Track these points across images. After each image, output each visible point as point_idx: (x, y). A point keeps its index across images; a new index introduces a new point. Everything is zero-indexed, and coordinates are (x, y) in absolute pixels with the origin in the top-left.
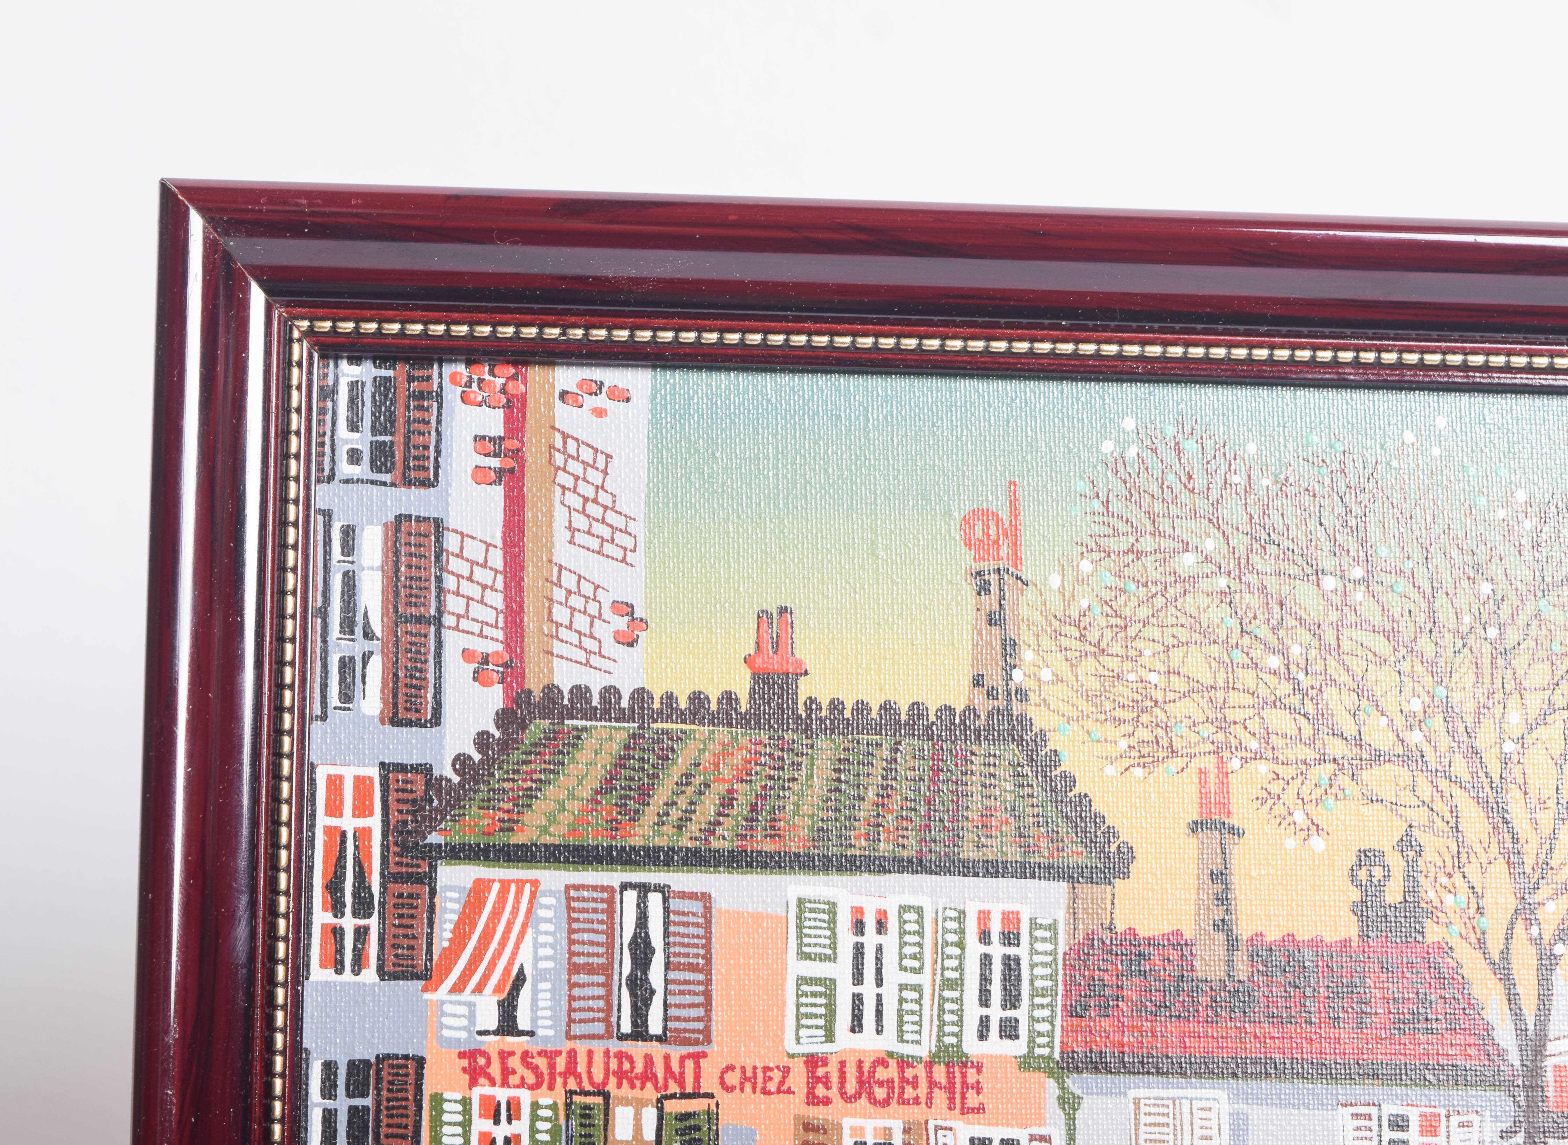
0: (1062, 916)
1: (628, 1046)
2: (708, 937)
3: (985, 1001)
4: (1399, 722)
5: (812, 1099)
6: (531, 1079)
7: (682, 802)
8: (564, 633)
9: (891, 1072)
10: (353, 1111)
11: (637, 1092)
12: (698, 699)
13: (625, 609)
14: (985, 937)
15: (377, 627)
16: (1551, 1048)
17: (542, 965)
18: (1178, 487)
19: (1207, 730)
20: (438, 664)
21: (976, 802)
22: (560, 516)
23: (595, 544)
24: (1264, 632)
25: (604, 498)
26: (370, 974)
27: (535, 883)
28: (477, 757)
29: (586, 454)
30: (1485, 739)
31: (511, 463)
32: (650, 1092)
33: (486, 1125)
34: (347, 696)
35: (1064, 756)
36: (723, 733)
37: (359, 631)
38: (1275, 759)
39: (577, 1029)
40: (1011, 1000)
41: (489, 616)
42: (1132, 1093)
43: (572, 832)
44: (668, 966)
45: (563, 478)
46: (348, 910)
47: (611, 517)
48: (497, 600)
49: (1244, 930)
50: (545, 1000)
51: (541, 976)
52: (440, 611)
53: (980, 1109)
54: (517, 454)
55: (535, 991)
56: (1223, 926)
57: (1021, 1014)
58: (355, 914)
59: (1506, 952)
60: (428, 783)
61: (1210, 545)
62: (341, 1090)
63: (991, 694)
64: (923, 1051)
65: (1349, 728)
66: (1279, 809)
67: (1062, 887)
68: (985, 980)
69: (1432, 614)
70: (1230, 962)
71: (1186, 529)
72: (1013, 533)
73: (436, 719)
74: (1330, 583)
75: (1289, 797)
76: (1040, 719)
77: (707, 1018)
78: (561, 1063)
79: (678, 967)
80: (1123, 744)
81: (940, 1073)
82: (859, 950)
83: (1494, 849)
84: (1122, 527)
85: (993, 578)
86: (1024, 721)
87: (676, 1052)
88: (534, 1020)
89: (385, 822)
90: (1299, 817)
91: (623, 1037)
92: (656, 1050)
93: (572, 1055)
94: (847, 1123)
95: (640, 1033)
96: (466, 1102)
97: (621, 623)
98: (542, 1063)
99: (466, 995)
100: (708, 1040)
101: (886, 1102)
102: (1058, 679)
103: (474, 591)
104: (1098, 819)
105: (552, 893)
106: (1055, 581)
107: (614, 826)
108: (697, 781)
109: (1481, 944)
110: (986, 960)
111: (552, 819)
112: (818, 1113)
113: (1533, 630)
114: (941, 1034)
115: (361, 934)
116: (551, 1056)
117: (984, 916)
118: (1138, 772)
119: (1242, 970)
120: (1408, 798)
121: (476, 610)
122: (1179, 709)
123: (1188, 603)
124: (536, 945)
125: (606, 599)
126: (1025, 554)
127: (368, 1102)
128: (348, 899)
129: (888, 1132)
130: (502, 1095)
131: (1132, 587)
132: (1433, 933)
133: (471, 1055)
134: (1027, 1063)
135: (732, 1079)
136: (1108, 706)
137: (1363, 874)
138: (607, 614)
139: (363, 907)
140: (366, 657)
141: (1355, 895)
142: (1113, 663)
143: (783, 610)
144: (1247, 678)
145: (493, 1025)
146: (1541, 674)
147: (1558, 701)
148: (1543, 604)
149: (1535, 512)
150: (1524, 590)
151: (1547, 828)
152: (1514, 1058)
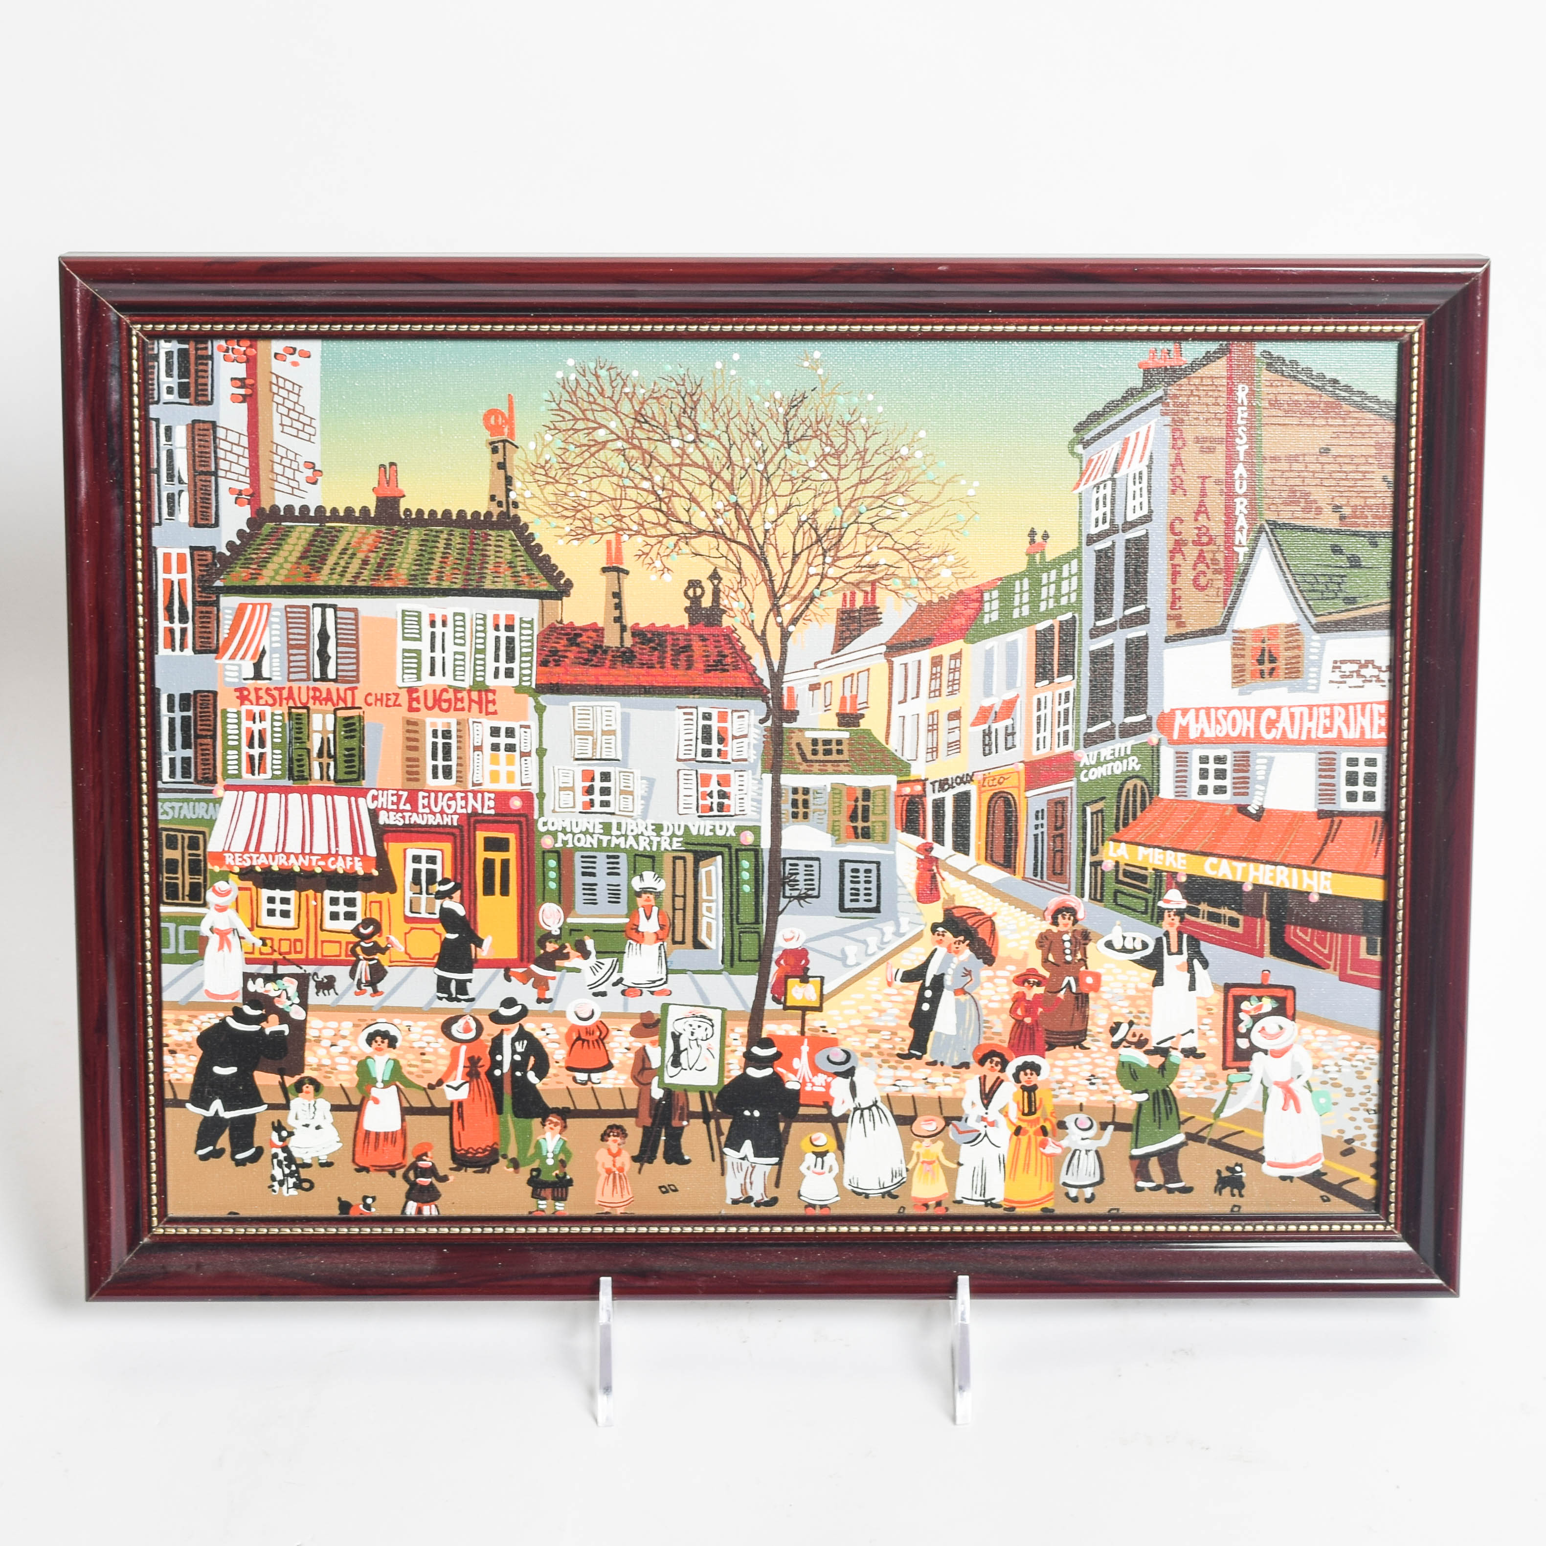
0: (536, 617)
1: (318, 684)
2: (357, 630)
3: (497, 659)
4: (711, 514)
5: (411, 709)
6: (271, 701)
7: (342, 563)
8: (280, 478)
9: (450, 695)
10: (183, 718)
11: (323, 707)
12: (349, 511)
13: (311, 465)
14: (497, 628)
15: (185, 478)
16: (786, 678)
17: (275, 645)
18: (596, 395)
19: (611, 520)
20: (217, 496)
21: (492, 560)
22: (276, 418)
23: (294, 432)
24: (640, 469)
25: (299, 409)
26: (189, 651)
27: (269, 605)
28: (238, 542)
29: (289, 386)
30: (756, 522)
31: (249, 392)
32: (330, 707)
33: (250, 724)
34: (171, 513)
35: (537, 536)
36: (362, 528)
37: (176, 479)
38: (646, 535)
39: (292, 677)
40: (510, 658)
41: (242, 470)
42: (572, 704)
43: (287, 577)
44: (337, 645)
45: (277, 399)
46: (176, 619)
47: (303, 418)
48: (246, 462)
49: (629, 621)
50: (276, 662)
51: (274, 650)
52: (217, 468)
53: (495, 713)
54: (253, 387)
55: (271, 658)
56: (618, 619)
57: (515, 666)
58: (180, 621)
59: (764, 632)
60: (214, 557)
61: (613, 425)
62: (177, 708)
63: (500, 504)
64: (467, 684)
65: (685, 518)
66: (648, 560)
67: (536, 602)
68: (497, 649)
69: (729, 458)
70: (622, 638)
71: (601, 417)
72: (510, 421)
73: (216, 524)
74: (676, 443)
75: (653, 554)
76: (525, 517)
77: (357, 670)
78: (285, 694)
79: (343, 645)
80: (568, 529)
81: (475, 695)
82: (433, 634)
83: (760, 578)
84: (568, 417)
85: (500, 445)
86: (517, 518)
87: (342, 687)
88: (271, 672)
89: (193, 577)
90: (658, 564)
91: (315, 680)
92: (333, 686)
93: (290, 689)
94: (428, 721)
95: (324, 678)
96: (239, 713)
97: (309, 473)
98: (276, 693)
99: (237, 660)
100: (358, 681)
101: (447, 710)
102: (534, 496)
103: (234, 458)
104: (555, 567)
105: (277, 610)
106: (532, 445)
107: (308, 575)
108: (349, 552)
109: (751, 627)
110: (497, 639)
111: (277, 572)
112: (414, 716)
113: (783, 465)
114: (475, 676)
115: (184, 631)
116: (280, 690)
117: (496, 617)
118: (575, 543)
119: (628, 642)
120: (714, 553)
121: (235, 468)
122: (595, 510)
123: (602, 455)
124: (271, 636)
125: (301, 460)
126: (517, 431)
127: (190, 713)
128: (176, 614)
129: (449, 724)
130: (256, 709)
131: (572, 447)
132: (726, 621)
133: (240, 690)
134: (519, 689)
135: (371, 699)
136: (560, 509)
137: (691, 593)
138: (302, 468)
139: (183, 618)
140: (181, 492)
141: (687, 603)
142: (562, 487)
143: (392, 464)
144: (632, 493)
145: (252, 675)
146: (786, 488)
147: (795, 502)
148: (788, 451)
149: (785, 403)
150: (778, 444)
151: (787, 567)
152: (767, 683)
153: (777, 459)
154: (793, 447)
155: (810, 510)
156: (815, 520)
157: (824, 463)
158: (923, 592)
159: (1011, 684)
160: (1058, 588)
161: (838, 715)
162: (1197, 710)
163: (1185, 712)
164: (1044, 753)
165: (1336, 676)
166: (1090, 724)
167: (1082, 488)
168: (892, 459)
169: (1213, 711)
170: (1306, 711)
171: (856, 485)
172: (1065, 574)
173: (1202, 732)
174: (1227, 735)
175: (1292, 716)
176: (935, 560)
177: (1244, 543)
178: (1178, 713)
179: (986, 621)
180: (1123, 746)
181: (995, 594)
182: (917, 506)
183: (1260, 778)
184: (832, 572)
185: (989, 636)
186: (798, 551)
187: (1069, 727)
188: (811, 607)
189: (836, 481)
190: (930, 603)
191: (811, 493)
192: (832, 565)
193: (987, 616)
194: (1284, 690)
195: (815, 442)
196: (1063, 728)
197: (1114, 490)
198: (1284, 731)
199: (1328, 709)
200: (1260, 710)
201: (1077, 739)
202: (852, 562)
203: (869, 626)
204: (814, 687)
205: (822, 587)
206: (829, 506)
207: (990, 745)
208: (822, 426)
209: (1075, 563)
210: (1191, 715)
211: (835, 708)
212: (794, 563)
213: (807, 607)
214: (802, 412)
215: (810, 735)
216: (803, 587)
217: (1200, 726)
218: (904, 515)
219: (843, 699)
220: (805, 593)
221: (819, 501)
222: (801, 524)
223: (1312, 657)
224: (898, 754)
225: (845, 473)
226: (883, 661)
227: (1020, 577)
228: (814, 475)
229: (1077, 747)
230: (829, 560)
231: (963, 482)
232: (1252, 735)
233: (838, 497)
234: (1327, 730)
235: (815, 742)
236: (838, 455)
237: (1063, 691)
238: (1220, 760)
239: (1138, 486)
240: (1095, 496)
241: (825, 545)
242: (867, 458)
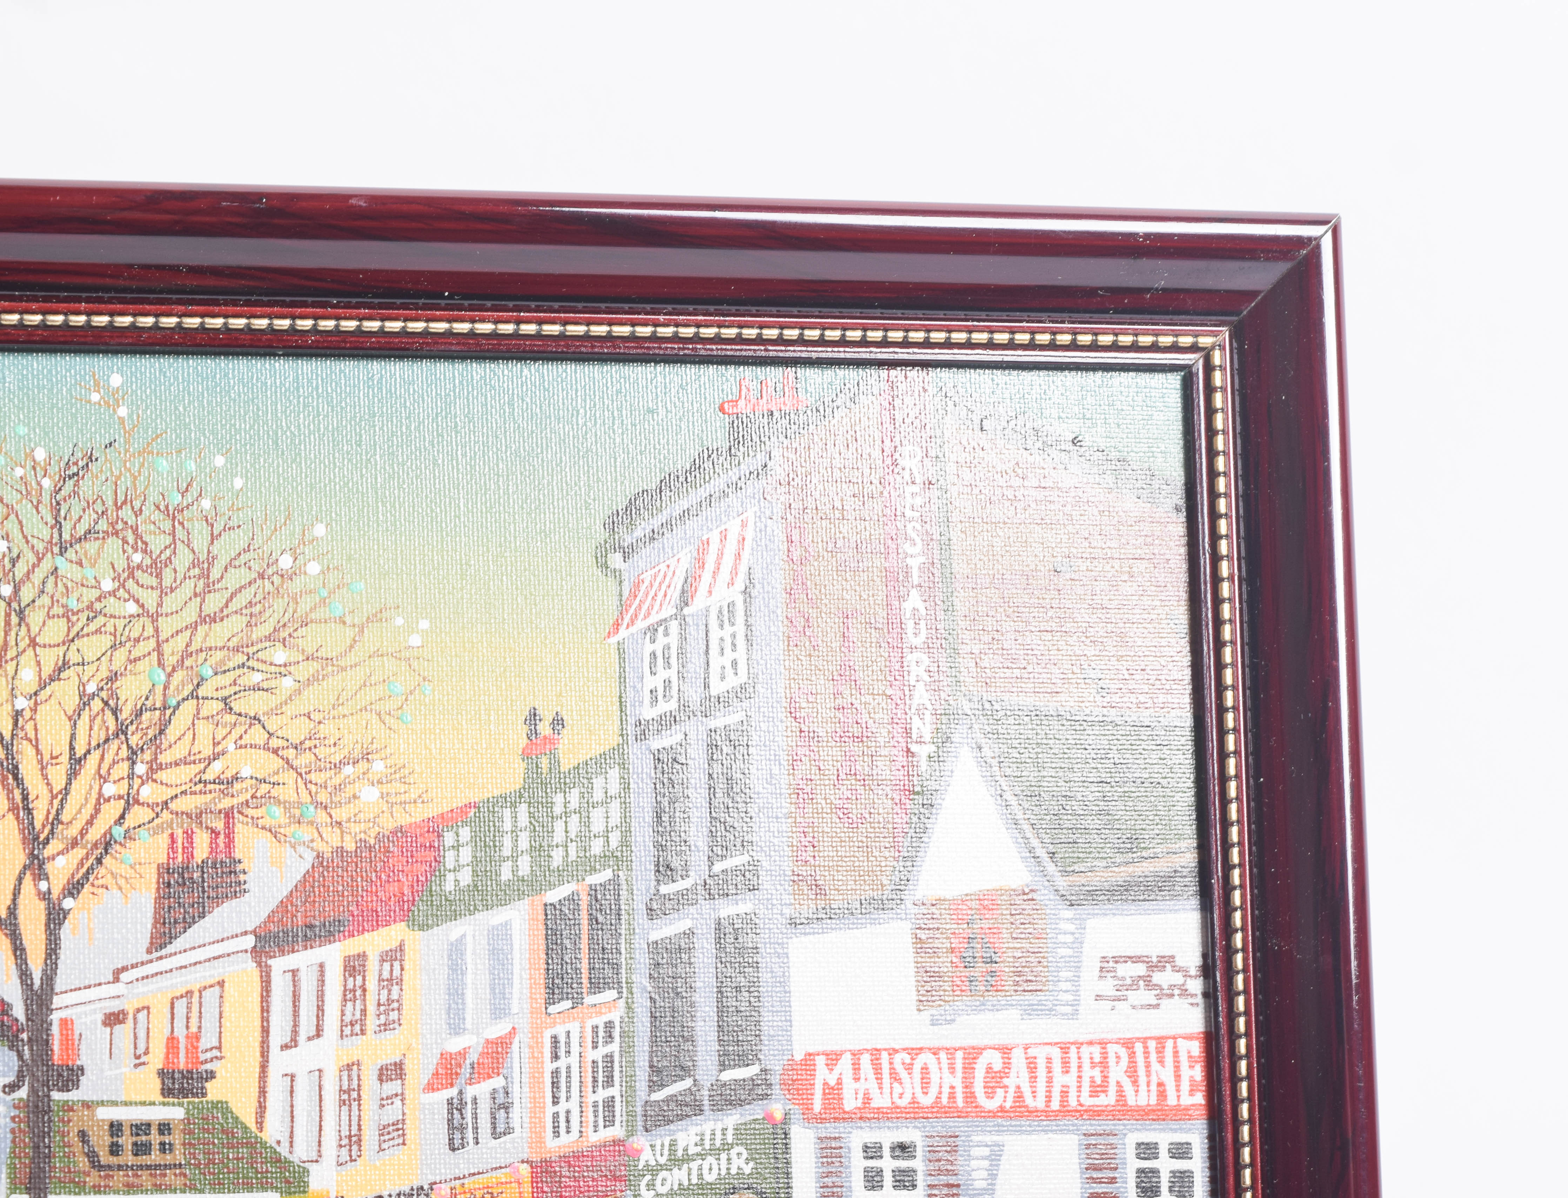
16: (57, 1001)
59: (13, 907)
113: (50, 587)
146: (56, 630)
147: (73, 657)
148: (60, 561)
149: (53, 469)
150: (40, 547)
151: (59, 783)
152: (19, 1012)
153: (38, 576)
154: (70, 554)
155: (104, 673)
156: (114, 694)
157: (130, 583)
158: (326, 832)
159: (499, 1011)
160: (586, 823)
161: (161, 1073)
162: (856, 1055)
163: (833, 1058)
164: (567, 1142)
165: (1108, 987)
166: (653, 1086)
167: (623, 633)
168: (262, 576)
169: (885, 1055)
170: (1056, 1053)
171: (194, 627)
172: (598, 795)
173: (867, 1099)
174: (914, 1101)
175: (1032, 1066)
176: (348, 770)
177: (927, 737)
178: (821, 1061)
179: (449, 886)
180: (719, 1126)
181: (465, 833)
182: (313, 667)
183: (980, 1184)
184: (147, 792)
185: (455, 916)
186: (80, 752)
187: (615, 1091)
188: (107, 860)
189: (154, 619)
190: (340, 851)
191: (106, 641)
192: (149, 778)
193: (450, 877)
194: (1014, 1014)
195: (113, 543)
196: (602, 1094)
197: (683, 638)
198: (1019, 1096)
199: (1096, 1050)
200: (973, 1054)
201: (631, 1115)
202: (186, 773)
203: (219, 900)
204: (114, 1019)
205: (130, 821)
206: (141, 666)
207: (462, 1128)
208: (126, 513)
209: (614, 774)
210: (845, 1065)
211: (156, 1059)
212: (73, 774)
213: (99, 861)
214: (87, 487)
215: (105, 1114)
216: (90, 822)
217: (862, 1086)
218: (288, 683)
219: (172, 1042)
220: (95, 833)
221: (121, 656)
222: (85, 701)
223: (1063, 952)
224: (283, 1150)
225: (171, 603)
226: (251, 966)
227: (511, 801)
228: (112, 605)
229: (631, 1133)
230: (141, 769)
231: (400, 621)
232: (960, 1102)
233: (158, 648)
234: (1097, 1089)
235: (115, 1128)
236: (157, 568)
237: (600, 1021)
238: (903, 1149)
239: (728, 629)
240: (649, 648)
241: (134, 740)
242: (215, 574)
